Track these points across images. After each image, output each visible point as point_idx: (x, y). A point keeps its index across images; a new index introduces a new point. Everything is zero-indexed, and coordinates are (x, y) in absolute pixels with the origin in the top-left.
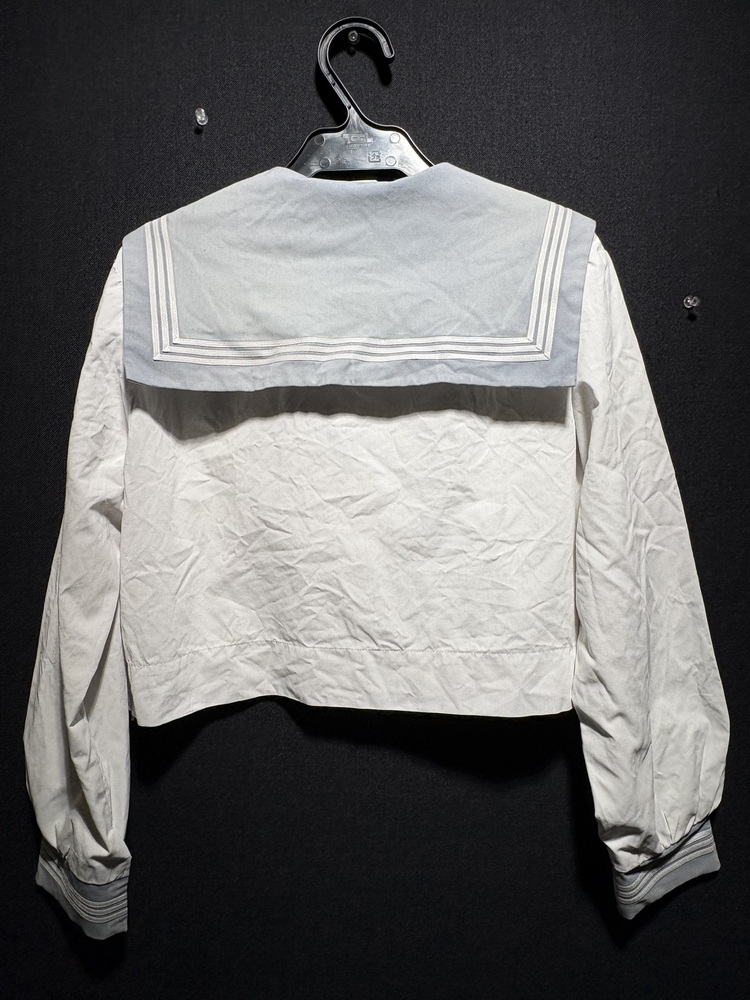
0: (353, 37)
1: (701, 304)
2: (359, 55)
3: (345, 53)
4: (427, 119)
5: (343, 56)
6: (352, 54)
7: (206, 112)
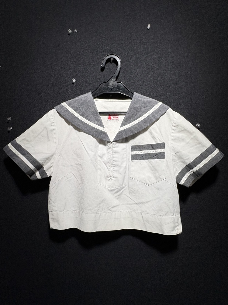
0: (112, 59)
1: (201, 125)
2: (113, 63)
3: (110, 63)
4: (131, 79)
5: (109, 63)
6: (112, 63)
7: (75, 79)
